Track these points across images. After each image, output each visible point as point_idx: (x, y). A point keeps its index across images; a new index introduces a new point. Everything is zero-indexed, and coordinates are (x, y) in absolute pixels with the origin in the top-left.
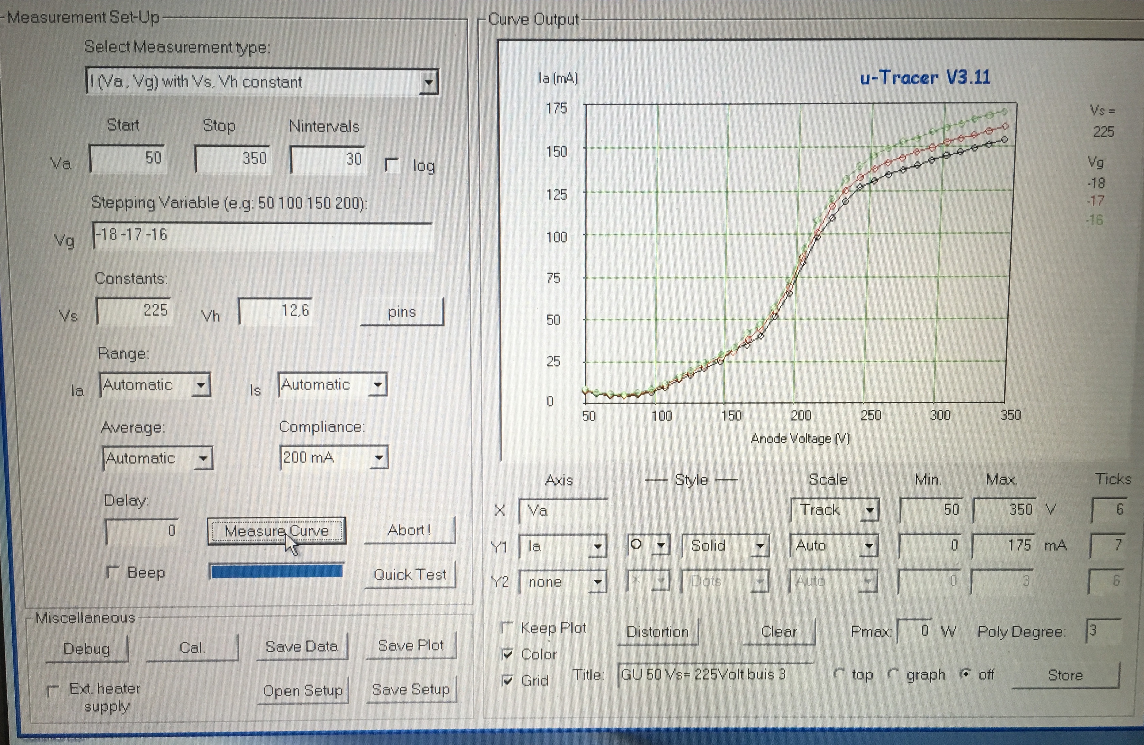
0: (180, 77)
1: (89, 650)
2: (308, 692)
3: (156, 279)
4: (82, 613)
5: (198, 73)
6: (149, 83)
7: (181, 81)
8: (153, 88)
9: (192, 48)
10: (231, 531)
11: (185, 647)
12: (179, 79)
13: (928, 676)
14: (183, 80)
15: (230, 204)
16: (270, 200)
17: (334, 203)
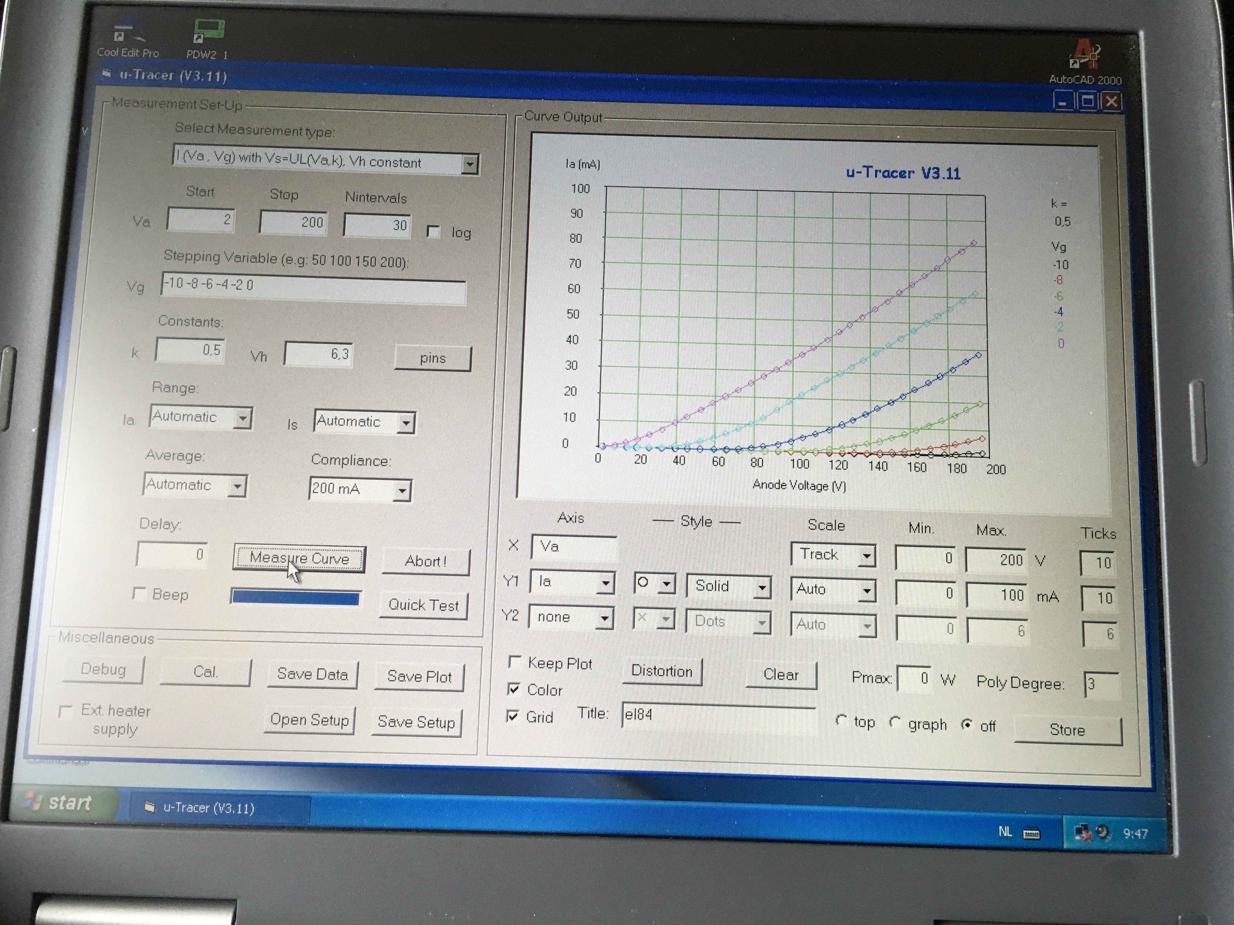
0: (255, 154)
1: (105, 670)
2: (315, 722)
3: (215, 323)
4: (104, 632)
5: (270, 151)
6: (227, 158)
7: (255, 157)
8: (230, 162)
9: (268, 131)
10: (256, 557)
11: (200, 671)
12: (253, 156)
13: (930, 726)
14: (256, 157)
15: (287, 260)
16: (323, 257)
17: (379, 261)
